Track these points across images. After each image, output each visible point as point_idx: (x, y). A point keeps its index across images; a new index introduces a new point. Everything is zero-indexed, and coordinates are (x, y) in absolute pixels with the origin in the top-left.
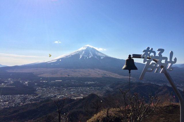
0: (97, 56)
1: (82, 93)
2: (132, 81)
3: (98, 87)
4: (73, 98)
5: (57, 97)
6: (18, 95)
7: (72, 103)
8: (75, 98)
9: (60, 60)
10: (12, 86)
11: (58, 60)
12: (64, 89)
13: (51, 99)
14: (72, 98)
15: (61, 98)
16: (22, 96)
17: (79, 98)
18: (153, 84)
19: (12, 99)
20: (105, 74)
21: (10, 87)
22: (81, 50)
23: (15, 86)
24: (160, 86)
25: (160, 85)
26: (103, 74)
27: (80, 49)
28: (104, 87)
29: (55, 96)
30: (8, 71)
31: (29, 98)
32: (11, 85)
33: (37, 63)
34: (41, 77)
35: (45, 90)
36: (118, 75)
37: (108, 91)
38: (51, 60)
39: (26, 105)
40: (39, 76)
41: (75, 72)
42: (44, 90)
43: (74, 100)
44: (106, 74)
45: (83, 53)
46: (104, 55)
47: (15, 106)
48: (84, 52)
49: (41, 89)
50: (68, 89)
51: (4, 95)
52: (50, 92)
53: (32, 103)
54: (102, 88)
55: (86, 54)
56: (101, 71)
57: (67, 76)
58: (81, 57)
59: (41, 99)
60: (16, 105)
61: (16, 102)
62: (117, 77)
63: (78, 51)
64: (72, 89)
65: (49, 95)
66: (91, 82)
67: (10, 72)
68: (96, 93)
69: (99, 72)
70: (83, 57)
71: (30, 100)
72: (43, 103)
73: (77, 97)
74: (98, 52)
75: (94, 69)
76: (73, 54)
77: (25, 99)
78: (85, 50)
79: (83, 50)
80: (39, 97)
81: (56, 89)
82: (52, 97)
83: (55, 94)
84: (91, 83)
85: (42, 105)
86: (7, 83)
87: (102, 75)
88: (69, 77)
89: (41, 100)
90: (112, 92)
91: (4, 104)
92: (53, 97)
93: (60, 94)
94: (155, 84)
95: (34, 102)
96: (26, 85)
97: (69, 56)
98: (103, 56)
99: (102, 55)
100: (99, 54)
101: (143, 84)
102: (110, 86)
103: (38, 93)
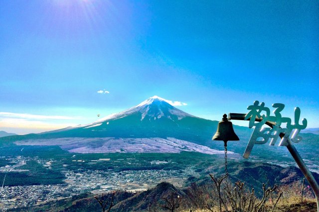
0: (172, 116)
1: (146, 180)
2: (234, 160)
3: (174, 171)
4: (130, 191)
5: (102, 189)
6: (34, 186)
7: (129, 199)
8: (134, 191)
9: (108, 123)
10: (24, 170)
11: (104, 123)
12: (114, 175)
13: (91, 193)
14: (127, 191)
15: (109, 191)
16: (41, 188)
17: (140, 190)
18: (270, 165)
19: (22, 193)
20: (186, 148)
21: (20, 171)
22: (144, 105)
23: (28, 170)
24: (283, 168)
25: (282, 166)
26: (183, 147)
27: (142, 104)
28: (184, 169)
29: (98, 188)
30: (18, 143)
31: (53, 192)
32: (21, 168)
33: (70, 128)
34: (75, 154)
35: (81, 177)
36: (209, 149)
37: (191, 178)
38: (91, 124)
39: (48, 203)
40: (71, 151)
41: (133, 143)
42: (79, 176)
43: (131, 194)
44: (188, 146)
45: (147, 111)
46: (183, 114)
47: (28, 205)
48: (148, 109)
49: (74, 175)
50: (120, 174)
51: (10, 186)
52: (89, 180)
53: (57, 201)
54: (181, 172)
55: (152, 113)
56: (178, 141)
57: (119, 151)
58: (143, 118)
59: (73, 192)
60: (29, 203)
61: (30, 199)
62: (207, 153)
63: (137, 108)
64: (127, 174)
65: (88, 186)
67: (20, 144)
68: (170, 182)
69: (174, 142)
70: (147, 117)
71: (55, 195)
72: (76, 201)
73: (137, 188)
74: (172, 107)
75: (166, 139)
76: (129, 113)
77: (46, 193)
78: (150, 105)
79: (148, 106)
80: (70, 190)
81: (100, 175)
82: (92, 190)
83: (98, 184)
84: (161, 162)
85: (74, 203)
86: (14, 164)
87: (181, 149)
88: (123, 152)
89: (74, 194)
90: (199, 179)
91: (8, 202)
92: (94, 189)
93: (106, 184)
94: (274, 164)
95: (60, 199)
96: (48, 167)
97: (123, 115)
98: (182, 116)
99: (180, 114)
100: (175, 112)
101: (254, 164)
102: (194, 168)
103: (67, 182)
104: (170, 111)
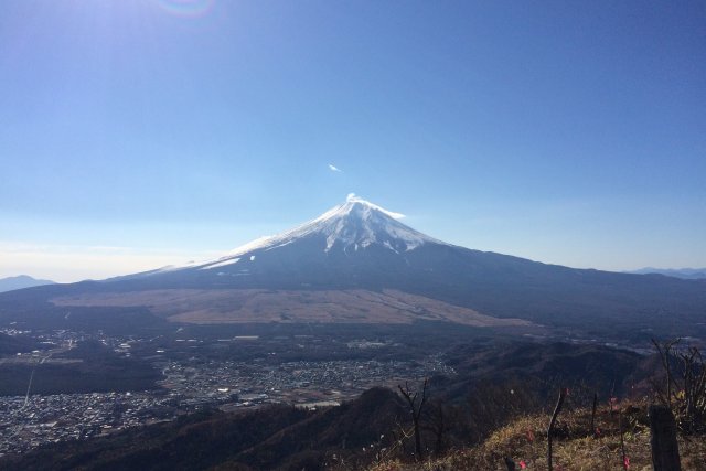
0: (393, 242)
1: (337, 384)
2: (531, 339)
3: (400, 363)
4: (304, 405)
5: (243, 401)
6: (95, 395)
7: (302, 423)
8: (311, 406)
9: (252, 258)
10: (71, 361)
11: (245, 257)
12: (267, 372)
13: (217, 410)
14: (297, 405)
15: (256, 407)
16: (109, 400)
17: (326, 404)
18: (613, 350)
19: (71, 410)
20: (424, 312)
21: (65, 361)
22: (331, 219)
23: (81, 361)
24: (642, 357)
25: (640, 351)
26: (420, 310)
27: (327, 215)
28: (421, 359)
29: (234, 398)
30: (57, 302)
31: (137, 407)
32: (68, 354)
33: (168, 269)
34: (180, 325)
35: (197, 375)
36: (476, 314)
37: (438, 379)
38: (217, 260)
39: (125, 432)
40: (172, 319)
41: (307, 302)
42: (193, 373)
43: (305, 412)
44: (429, 309)
45: (338, 230)
46: (419, 238)
47: (82, 436)
48: (340, 227)
49: (182, 372)
50: (282, 369)
51: (42, 396)
52: (213, 382)
53: (145, 426)
54: (416, 365)
55: (350, 233)
56: (408, 296)
57: (278, 319)
58: (329, 246)
59: (179, 408)
60: (85, 432)
61: (87, 422)
62: (473, 323)
63: (317, 224)
64: (297, 368)
65: (211, 394)
66: (371, 340)
67: (63, 304)
68: (390, 386)
69: (400, 301)
70: (338, 244)
71: (140, 414)
72: (188, 426)
73: (317, 400)
74: (395, 223)
75: (381, 292)
76: (299, 235)
77: (119, 409)
78: (346, 218)
79: (339, 219)
80: (174, 403)
81: (237, 371)
82: (221, 403)
83: (234, 391)
84: (368, 344)
85: (183, 431)
86: (50, 347)
87: (413, 315)
88: (287, 321)
89: (181, 413)
90: (454, 382)
91: (41, 429)
92: (226, 402)
93: (250, 391)
94: (625, 347)
95: (153, 421)
96: (124, 354)
97: (286, 240)
98: (416, 242)
99: (411, 237)
100: (401, 234)
101: (577, 347)
102: (443, 358)
103: (167, 386)
104: (389, 230)
